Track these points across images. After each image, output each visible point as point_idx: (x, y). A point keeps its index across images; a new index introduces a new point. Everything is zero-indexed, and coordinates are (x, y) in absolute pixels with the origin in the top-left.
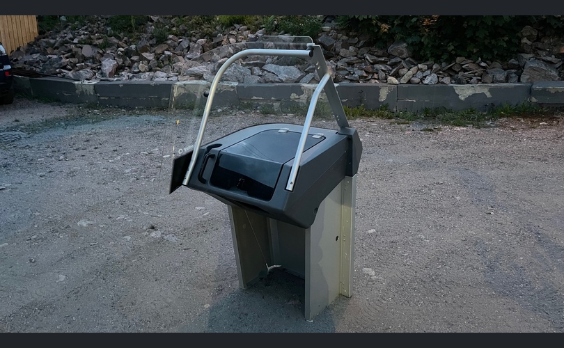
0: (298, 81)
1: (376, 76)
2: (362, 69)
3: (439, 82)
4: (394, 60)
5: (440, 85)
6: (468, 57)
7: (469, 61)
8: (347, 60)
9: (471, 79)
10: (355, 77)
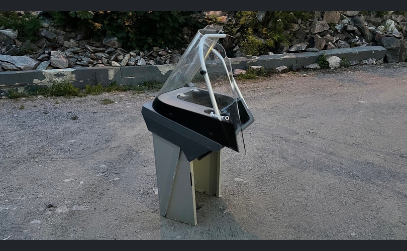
0: (35, 68)
1: (100, 61)
2: (88, 57)
3: (147, 64)
4: (109, 50)
5: (148, 66)
6: (160, 47)
7: (162, 49)
8: (72, 50)
9: (166, 61)
10: (84, 63)
